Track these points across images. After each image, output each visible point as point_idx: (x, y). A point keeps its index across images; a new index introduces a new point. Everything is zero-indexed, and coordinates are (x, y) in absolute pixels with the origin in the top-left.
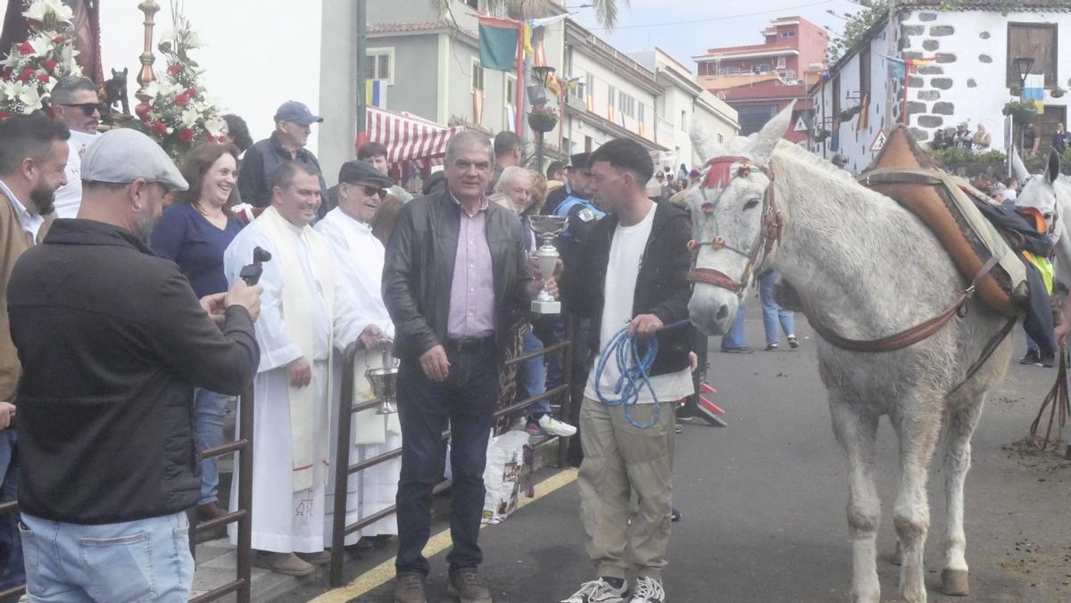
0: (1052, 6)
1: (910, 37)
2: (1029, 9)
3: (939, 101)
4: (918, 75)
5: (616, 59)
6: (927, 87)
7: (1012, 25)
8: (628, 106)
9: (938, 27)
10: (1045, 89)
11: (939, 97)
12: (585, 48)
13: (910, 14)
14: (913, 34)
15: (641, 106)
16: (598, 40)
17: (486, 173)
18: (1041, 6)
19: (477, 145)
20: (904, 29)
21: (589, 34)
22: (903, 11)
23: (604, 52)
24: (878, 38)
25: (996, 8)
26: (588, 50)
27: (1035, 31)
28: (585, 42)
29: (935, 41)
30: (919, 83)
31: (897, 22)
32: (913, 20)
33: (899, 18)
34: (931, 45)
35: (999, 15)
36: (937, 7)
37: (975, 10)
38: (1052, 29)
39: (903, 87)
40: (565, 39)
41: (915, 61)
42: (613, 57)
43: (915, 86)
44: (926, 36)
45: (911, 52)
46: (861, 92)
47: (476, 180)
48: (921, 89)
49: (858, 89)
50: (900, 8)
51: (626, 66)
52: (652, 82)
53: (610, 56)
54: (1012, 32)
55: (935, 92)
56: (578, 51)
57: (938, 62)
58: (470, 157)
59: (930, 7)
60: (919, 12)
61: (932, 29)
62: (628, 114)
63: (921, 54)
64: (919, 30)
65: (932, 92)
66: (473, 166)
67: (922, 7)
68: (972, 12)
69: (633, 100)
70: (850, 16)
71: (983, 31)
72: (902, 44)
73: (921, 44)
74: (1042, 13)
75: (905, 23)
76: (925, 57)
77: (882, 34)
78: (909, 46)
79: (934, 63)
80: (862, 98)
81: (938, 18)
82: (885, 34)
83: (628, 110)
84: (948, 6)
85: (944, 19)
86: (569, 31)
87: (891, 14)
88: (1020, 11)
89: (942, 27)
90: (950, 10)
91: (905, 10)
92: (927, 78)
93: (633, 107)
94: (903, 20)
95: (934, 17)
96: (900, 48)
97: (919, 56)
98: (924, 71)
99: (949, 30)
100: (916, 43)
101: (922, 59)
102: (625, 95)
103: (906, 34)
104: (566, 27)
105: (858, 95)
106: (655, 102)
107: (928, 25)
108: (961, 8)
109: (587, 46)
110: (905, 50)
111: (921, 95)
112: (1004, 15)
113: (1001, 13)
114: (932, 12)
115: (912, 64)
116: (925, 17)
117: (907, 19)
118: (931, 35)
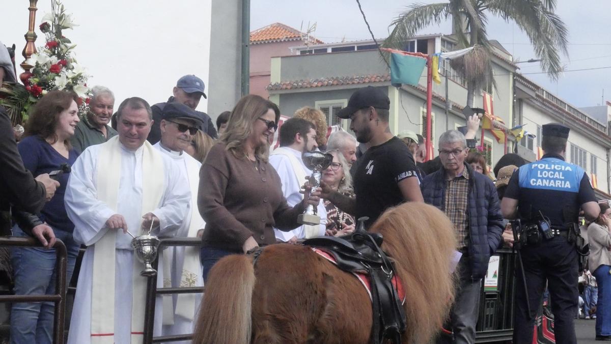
5: (567, 113)
8: (581, 159)
12: (535, 101)
15: (594, 159)
16: (549, 94)
21: (538, 88)
23: (553, 105)
26: (539, 104)
28: (534, 96)
40: (514, 93)
42: (564, 111)
51: (577, 119)
52: (604, 135)
53: (560, 109)
56: (528, 104)
62: (581, 165)
69: (585, 153)
83: (581, 161)
86: (518, 85)
93: (585, 160)
102: (577, 148)
104: (514, 81)
106: (607, 155)
109: (536, 100)
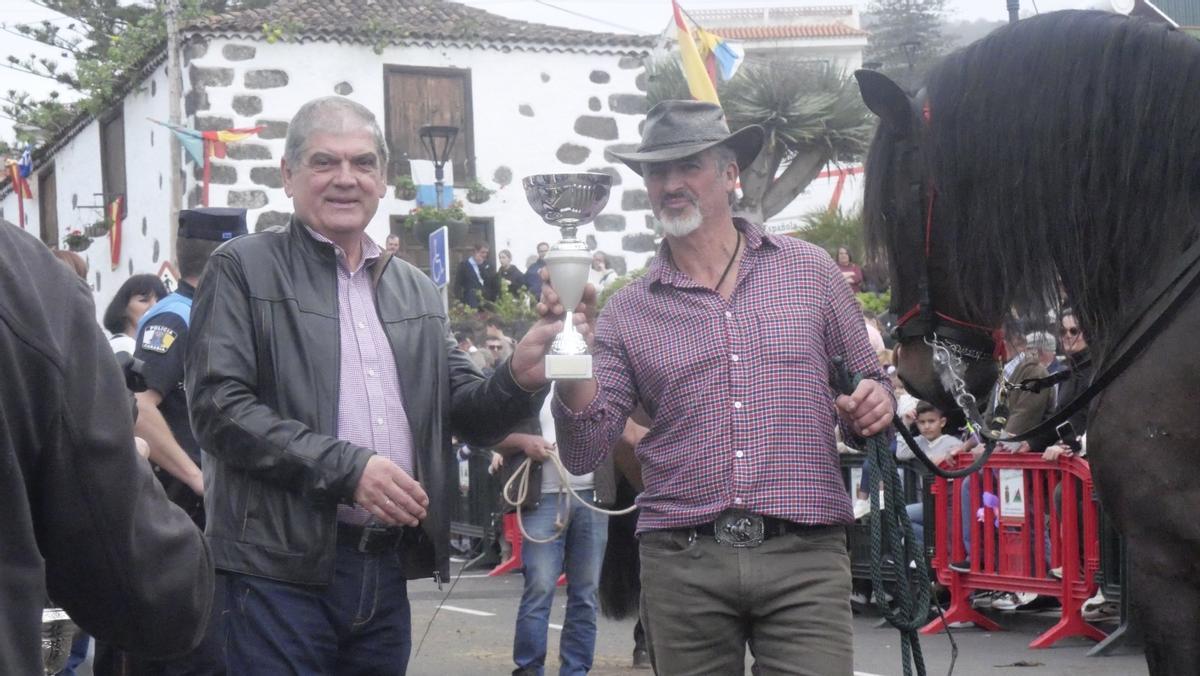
0: (461, 37)
1: (208, 89)
2: (421, 42)
3: (267, 209)
4: (227, 161)
6: (244, 183)
7: (391, 71)
9: (259, 72)
10: (455, 187)
11: (266, 202)
13: (206, 46)
14: (213, 84)
17: (373, 177)
18: (441, 37)
19: (349, 122)
20: (196, 74)
22: (195, 39)
24: (140, 91)
25: (363, 39)
27: (431, 82)
29: (255, 98)
30: (229, 176)
31: (182, 59)
32: (213, 56)
33: (185, 52)
34: (247, 105)
35: (369, 50)
36: (257, 35)
37: (325, 40)
38: (460, 78)
39: (201, 184)
41: (222, 135)
43: (223, 182)
44: (238, 87)
45: (210, 118)
46: (104, 195)
47: (353, 194)
48: (235, 187)
49: (99, 189)
50: (189, 35)
54: (391, 82)
55: (261, 192)
57: (261, 136)
58: (337, 147)
59: (243, 35)
60: (223, 43)
61: (248, 75)
63: (230, 121)
64: (225, 77)
65: (253, 193)
66: (346, 165)
67: (229, 34)
68: (320, 44)
70: (17, 62)
71: (342, 80)
72: (195, 101)
73: (230, 101)
74: (444, 50)
75: (198, 62)
76: (236, 126)
77: (147, 84)
78: (207, 106)
79: (254, 139)
80: (107, 209)
81: (257, 55)
82: (154, 84)
84: (278, 32)
85: (270, 55)
87: (171, 45)
88: (406, 45)
89: (266, 71)
90: (280, 39)
91: (198, 39)
92: (244, 167)
94: (194, 57)
95: (251, 54)
96: (190, 110)
97: (226, 124)
98: (238, 152)
99: (279, 78)
100: (220, 101)
101: (232, 131)
103: (201, 83)
105: (100, 201)
107: (240, 68)
108: (300, 37)
110: (201, 113)
111: (234, 197)
112: (378, 52)
113: (371, 47)
114: (249, 43)
115: (216, 141)
116: (233, 53)
117: (201, 57)
118: (247, 85)
